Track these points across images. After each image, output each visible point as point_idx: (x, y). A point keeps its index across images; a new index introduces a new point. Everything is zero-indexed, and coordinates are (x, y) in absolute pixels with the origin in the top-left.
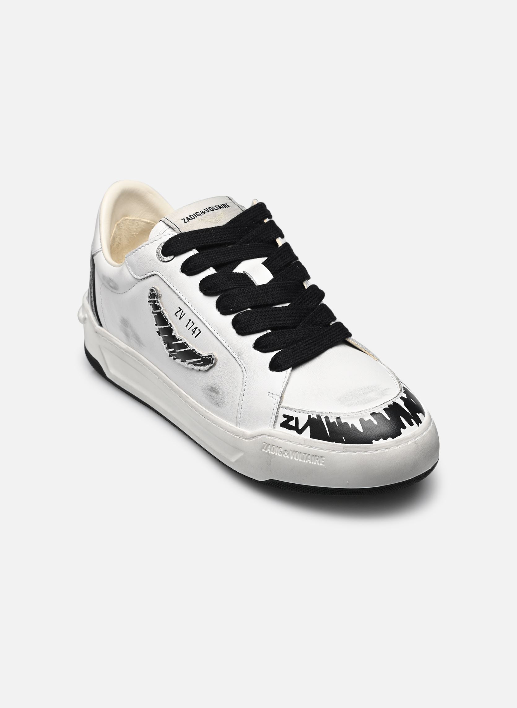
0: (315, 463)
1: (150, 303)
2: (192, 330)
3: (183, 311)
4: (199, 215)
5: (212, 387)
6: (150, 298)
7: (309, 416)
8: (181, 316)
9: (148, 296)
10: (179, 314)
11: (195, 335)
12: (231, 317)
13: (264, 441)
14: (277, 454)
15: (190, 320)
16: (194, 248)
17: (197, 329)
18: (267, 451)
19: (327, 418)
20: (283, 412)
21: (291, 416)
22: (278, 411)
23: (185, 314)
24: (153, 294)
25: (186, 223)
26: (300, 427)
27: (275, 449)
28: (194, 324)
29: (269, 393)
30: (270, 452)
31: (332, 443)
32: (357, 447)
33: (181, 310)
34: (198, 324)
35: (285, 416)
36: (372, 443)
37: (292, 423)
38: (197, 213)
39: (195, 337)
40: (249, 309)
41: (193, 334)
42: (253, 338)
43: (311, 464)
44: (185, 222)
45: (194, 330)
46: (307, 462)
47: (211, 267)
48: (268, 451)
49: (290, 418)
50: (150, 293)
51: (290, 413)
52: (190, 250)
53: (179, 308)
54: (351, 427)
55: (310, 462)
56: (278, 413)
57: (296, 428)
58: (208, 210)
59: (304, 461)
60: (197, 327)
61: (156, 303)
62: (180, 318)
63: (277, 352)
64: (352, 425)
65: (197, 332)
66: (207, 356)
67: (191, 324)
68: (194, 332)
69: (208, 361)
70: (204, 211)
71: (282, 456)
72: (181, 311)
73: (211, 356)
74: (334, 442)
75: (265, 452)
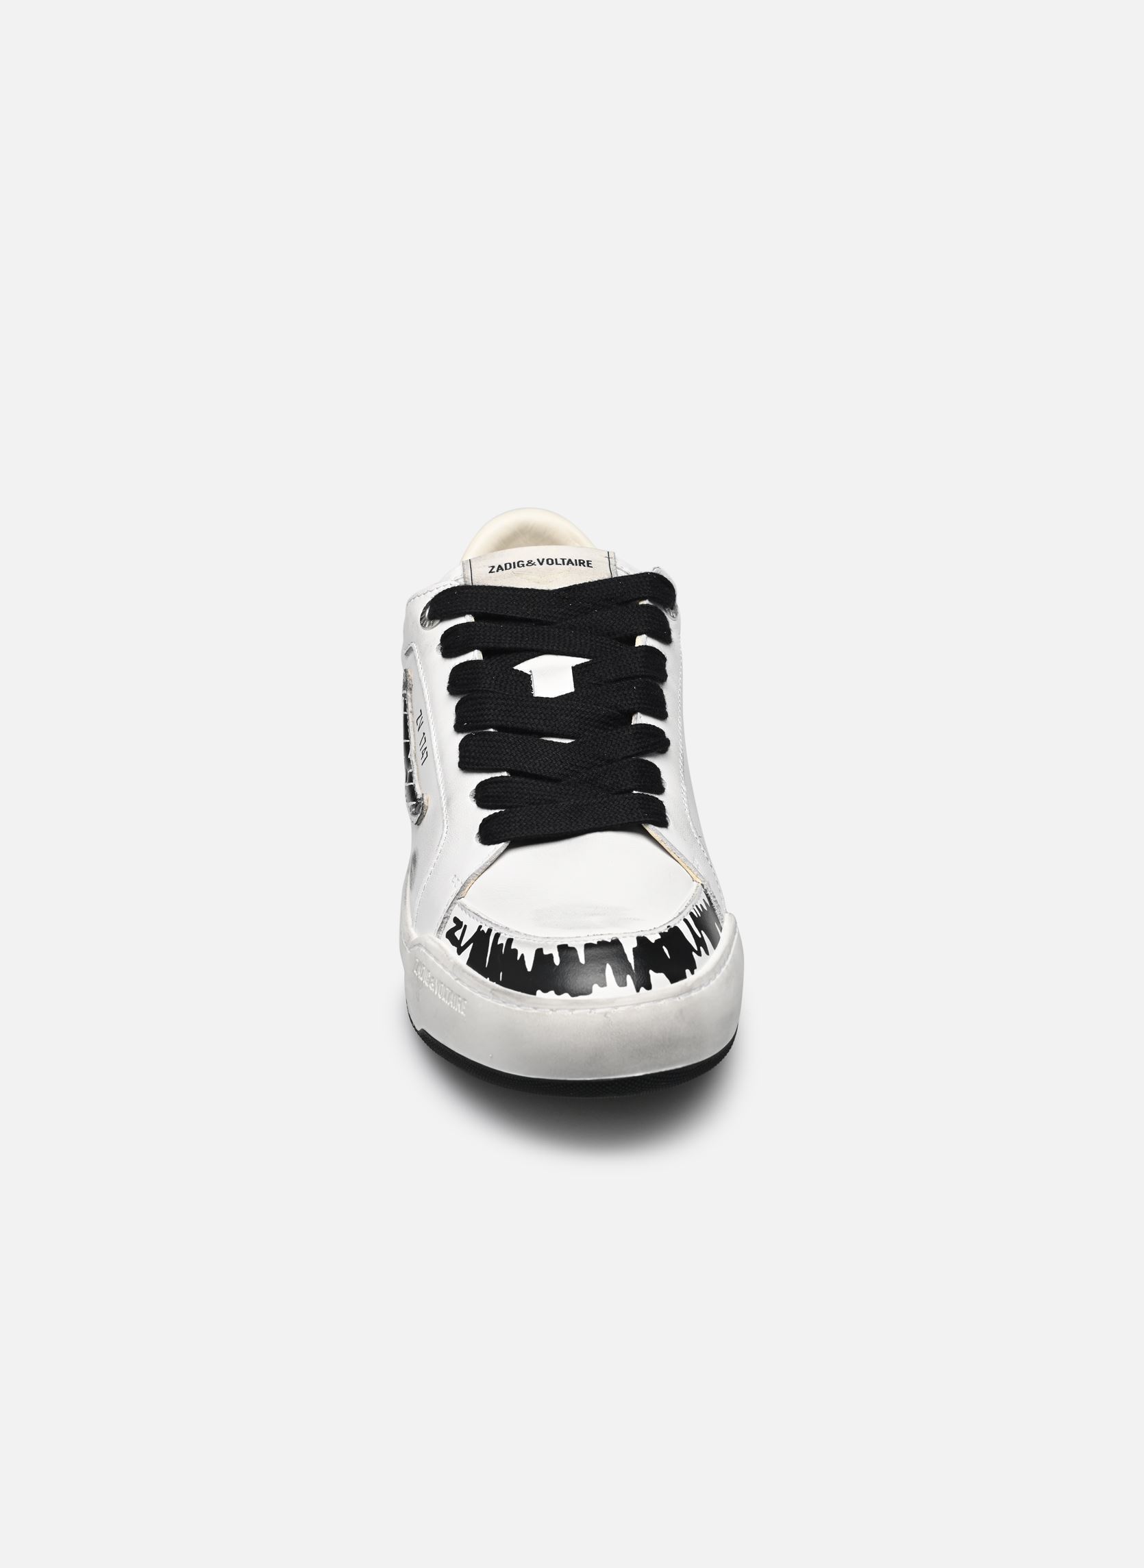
0: (456, 1009)
2: (422, 752)
4: (521, 566)
7: (481, 928)
8: (420, 724)
11: (423, 760)
12: (463, 736)
13: (417, 956)
14: (425, 982)
15: (424, 734)
16: (469, 613)
17: (426, 751)
20: (456, 911)
21: (461, 920)
22: (451, 908)
23: (423, 722)
24: (405, 683)
26: (463, 943)
27: (424, 972)
28: (426, 741)
29: (455, 876)
30: (419, 977)
31: (485, 979)
32: (509, 994)
33: (421, 714)
35: (455, 919)
36: (535, 994)
37: (458, 933)
38: (519, 563)
39: (422, 764)
40: (492, 730)
41: (421, 759)
42: (480, 778)
43: (453, 1009)
44: (491, 572)
46: (449, 1004)
47: (478, 649)
48: (418, 975)
49: (460, 925)
51: (461, 917)
52: (462, 614)
53: (421, 710)
54: (518, 958)
55: (452, 1006)
56: (450, 912)
57: (458, 943)
58: (543, 561)
59: (447, 1002)
60: (427, 748)
61: (405, 699)
62: (418, 729)
63: (497, 811)
64: (522, 956)
66: (420, 799)
67: (423, 741)
68: (423, 756)
70: (535, 561)
71: (429, 986)
72: (421, 716)
74: (488, 979)
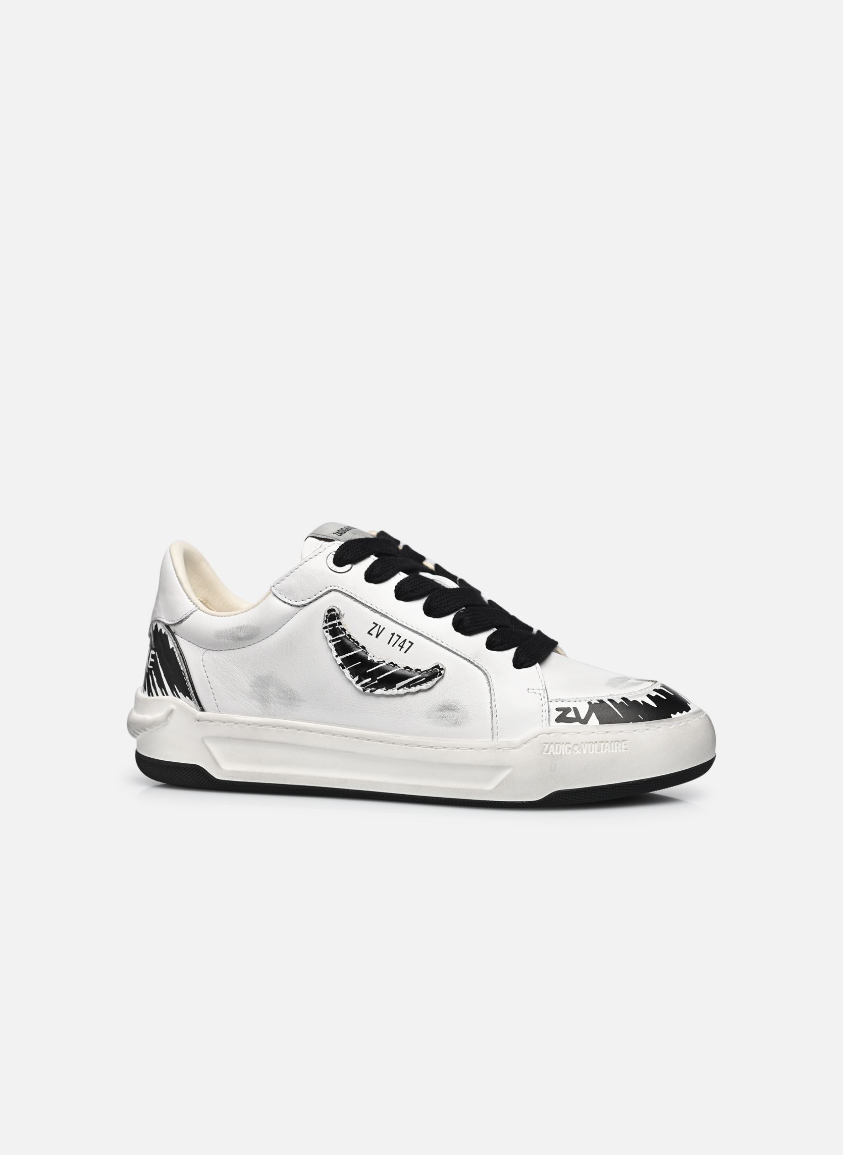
0: (616, 751)
1: (327, 630)
2: (399, 645)
3: (380, 626)
5: (444, 706)
6: (326, 623)
7: (589, 703)
8: (378, 632)
9: (323, 620)
10: (374, 632)
11: (404, 650)
12: (450, 618)
13: (544, 742)
14: (565, 753)
15: (393, 634)
16: (371, 555)
17: (407, 642)
18: (550, 753)
19: (611, 700)
20: (554, 706)
21: (567, 707)
22: (548, 706)
23: (384, 628)
24: (332, 615)
26: (583, 716)
27: (560, 747)
28: (400, 637)
29: (528, 689)
30: (554, 753)
31: (629, 724)
32: (659, 723)
33: (377, 625)
34: (406, 635)
35: (558, 709)
36: (672, 717)
37: (571, 715)
39: (405, 652)
40: (464, 608)
41: (400, 650)
42: (483, 637)
43: (611, 753)
45: (401, 645)
46: (605, 752)
47: (400, 571)
48: (552, 753)
49: (567, 710)
50: (327, 616)
51: (564, 705)
52: (368, 556)
53: (374, 623)
54: (642, 704)
55: (610, 752)
56: (548, 708)
57: (578, 719)
59: (602, 752)
60: (406, 640)
61: (337, 627)
62: (377, 636)
63: (513, 649)
64: (642, 701)
65: (407, 645)
66: (431, 669)
67: (395, 638)
68: (402, 647)
69: (435, 673)
71: (572, 753)
72: (378, 627)
73: (437, 666)
74: (631, 723)
75: (547, 755)
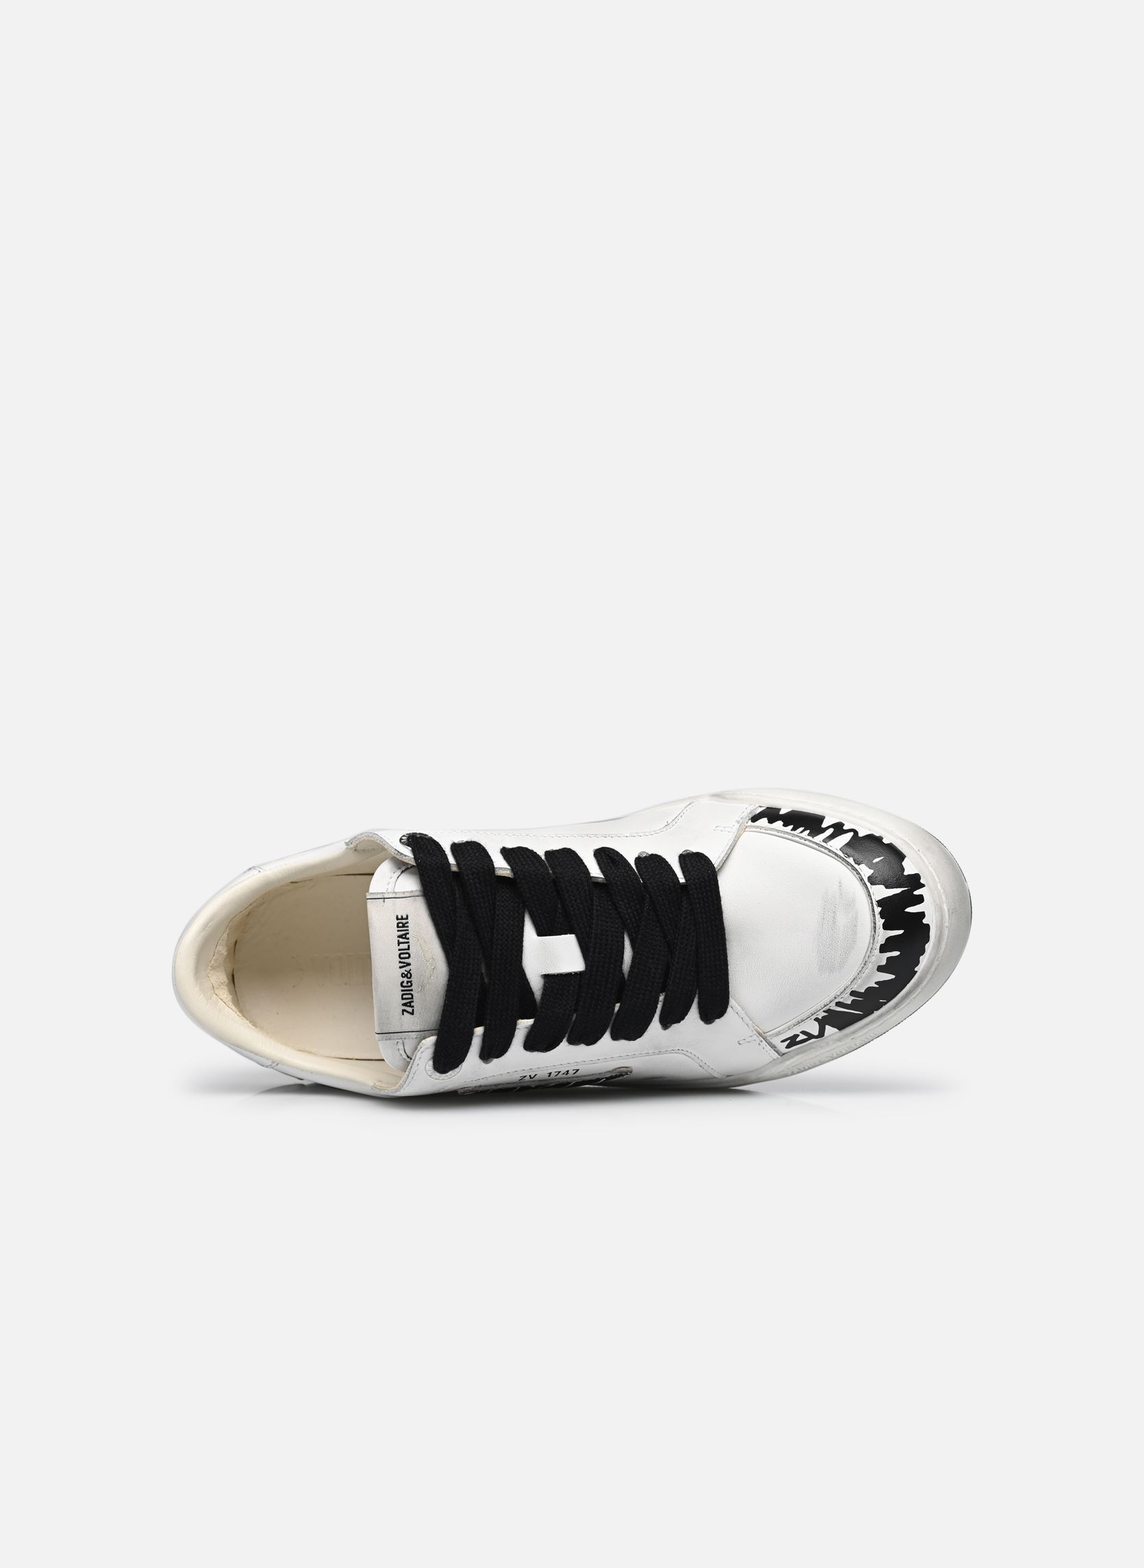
4: (409, 984)
19: (838, 1004)
25: (415, 1013)
38: (405, 984)
44: (412, 1013)
58: (404, 963)
64: (876, 983)
70: (403, 970)
